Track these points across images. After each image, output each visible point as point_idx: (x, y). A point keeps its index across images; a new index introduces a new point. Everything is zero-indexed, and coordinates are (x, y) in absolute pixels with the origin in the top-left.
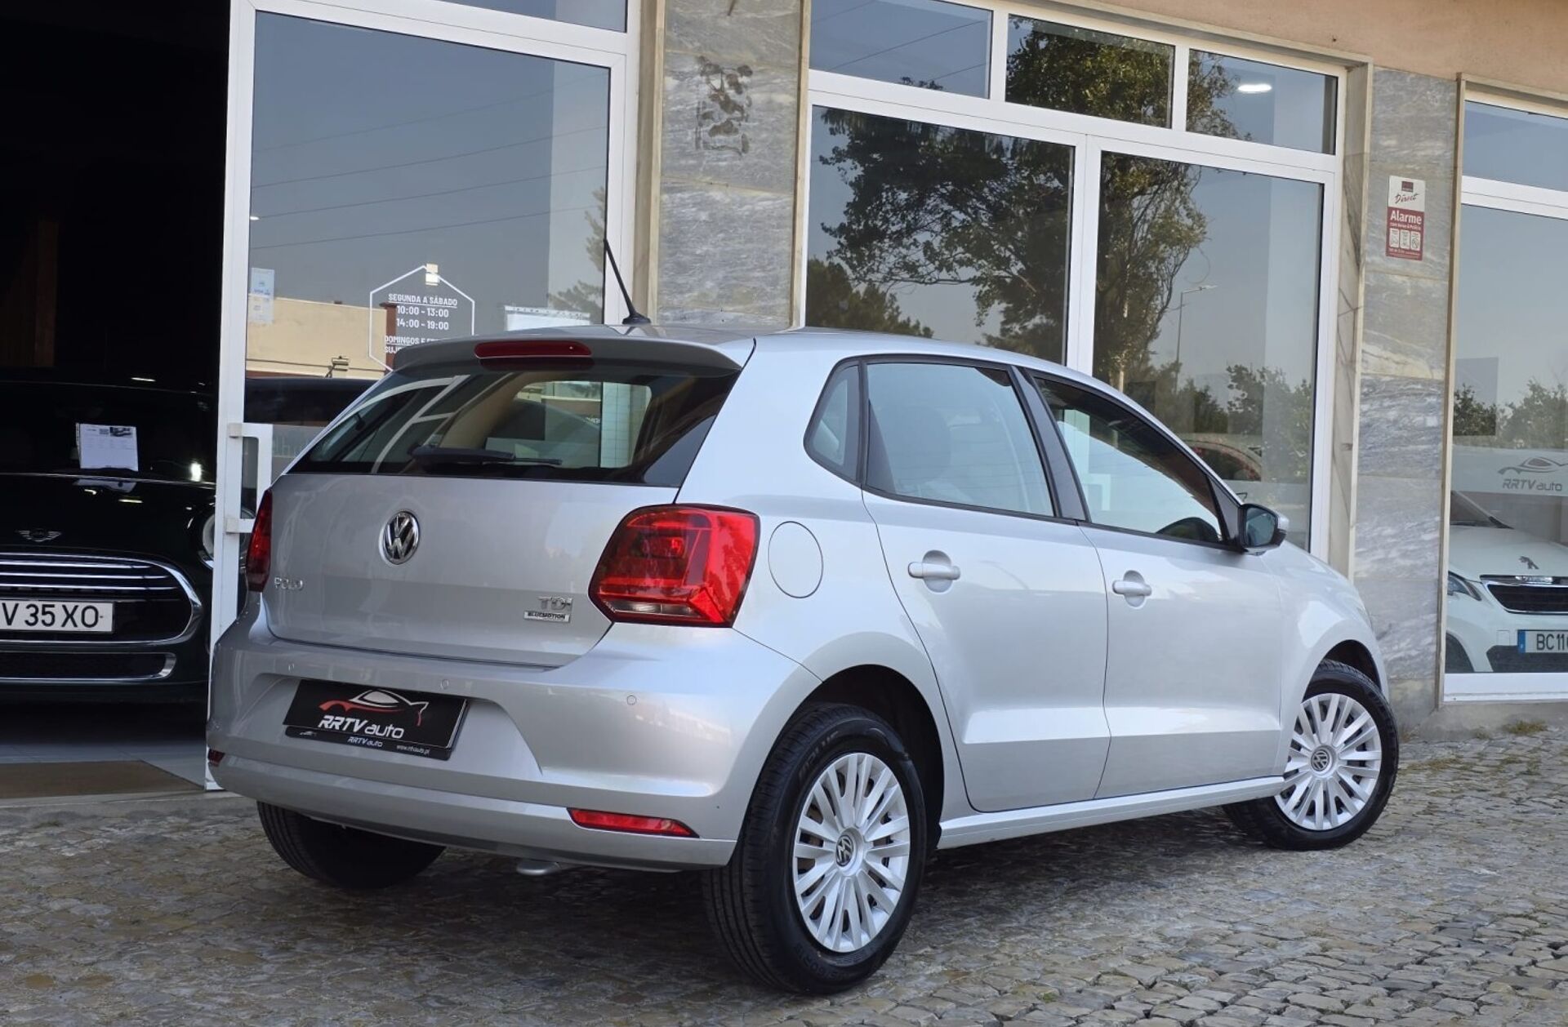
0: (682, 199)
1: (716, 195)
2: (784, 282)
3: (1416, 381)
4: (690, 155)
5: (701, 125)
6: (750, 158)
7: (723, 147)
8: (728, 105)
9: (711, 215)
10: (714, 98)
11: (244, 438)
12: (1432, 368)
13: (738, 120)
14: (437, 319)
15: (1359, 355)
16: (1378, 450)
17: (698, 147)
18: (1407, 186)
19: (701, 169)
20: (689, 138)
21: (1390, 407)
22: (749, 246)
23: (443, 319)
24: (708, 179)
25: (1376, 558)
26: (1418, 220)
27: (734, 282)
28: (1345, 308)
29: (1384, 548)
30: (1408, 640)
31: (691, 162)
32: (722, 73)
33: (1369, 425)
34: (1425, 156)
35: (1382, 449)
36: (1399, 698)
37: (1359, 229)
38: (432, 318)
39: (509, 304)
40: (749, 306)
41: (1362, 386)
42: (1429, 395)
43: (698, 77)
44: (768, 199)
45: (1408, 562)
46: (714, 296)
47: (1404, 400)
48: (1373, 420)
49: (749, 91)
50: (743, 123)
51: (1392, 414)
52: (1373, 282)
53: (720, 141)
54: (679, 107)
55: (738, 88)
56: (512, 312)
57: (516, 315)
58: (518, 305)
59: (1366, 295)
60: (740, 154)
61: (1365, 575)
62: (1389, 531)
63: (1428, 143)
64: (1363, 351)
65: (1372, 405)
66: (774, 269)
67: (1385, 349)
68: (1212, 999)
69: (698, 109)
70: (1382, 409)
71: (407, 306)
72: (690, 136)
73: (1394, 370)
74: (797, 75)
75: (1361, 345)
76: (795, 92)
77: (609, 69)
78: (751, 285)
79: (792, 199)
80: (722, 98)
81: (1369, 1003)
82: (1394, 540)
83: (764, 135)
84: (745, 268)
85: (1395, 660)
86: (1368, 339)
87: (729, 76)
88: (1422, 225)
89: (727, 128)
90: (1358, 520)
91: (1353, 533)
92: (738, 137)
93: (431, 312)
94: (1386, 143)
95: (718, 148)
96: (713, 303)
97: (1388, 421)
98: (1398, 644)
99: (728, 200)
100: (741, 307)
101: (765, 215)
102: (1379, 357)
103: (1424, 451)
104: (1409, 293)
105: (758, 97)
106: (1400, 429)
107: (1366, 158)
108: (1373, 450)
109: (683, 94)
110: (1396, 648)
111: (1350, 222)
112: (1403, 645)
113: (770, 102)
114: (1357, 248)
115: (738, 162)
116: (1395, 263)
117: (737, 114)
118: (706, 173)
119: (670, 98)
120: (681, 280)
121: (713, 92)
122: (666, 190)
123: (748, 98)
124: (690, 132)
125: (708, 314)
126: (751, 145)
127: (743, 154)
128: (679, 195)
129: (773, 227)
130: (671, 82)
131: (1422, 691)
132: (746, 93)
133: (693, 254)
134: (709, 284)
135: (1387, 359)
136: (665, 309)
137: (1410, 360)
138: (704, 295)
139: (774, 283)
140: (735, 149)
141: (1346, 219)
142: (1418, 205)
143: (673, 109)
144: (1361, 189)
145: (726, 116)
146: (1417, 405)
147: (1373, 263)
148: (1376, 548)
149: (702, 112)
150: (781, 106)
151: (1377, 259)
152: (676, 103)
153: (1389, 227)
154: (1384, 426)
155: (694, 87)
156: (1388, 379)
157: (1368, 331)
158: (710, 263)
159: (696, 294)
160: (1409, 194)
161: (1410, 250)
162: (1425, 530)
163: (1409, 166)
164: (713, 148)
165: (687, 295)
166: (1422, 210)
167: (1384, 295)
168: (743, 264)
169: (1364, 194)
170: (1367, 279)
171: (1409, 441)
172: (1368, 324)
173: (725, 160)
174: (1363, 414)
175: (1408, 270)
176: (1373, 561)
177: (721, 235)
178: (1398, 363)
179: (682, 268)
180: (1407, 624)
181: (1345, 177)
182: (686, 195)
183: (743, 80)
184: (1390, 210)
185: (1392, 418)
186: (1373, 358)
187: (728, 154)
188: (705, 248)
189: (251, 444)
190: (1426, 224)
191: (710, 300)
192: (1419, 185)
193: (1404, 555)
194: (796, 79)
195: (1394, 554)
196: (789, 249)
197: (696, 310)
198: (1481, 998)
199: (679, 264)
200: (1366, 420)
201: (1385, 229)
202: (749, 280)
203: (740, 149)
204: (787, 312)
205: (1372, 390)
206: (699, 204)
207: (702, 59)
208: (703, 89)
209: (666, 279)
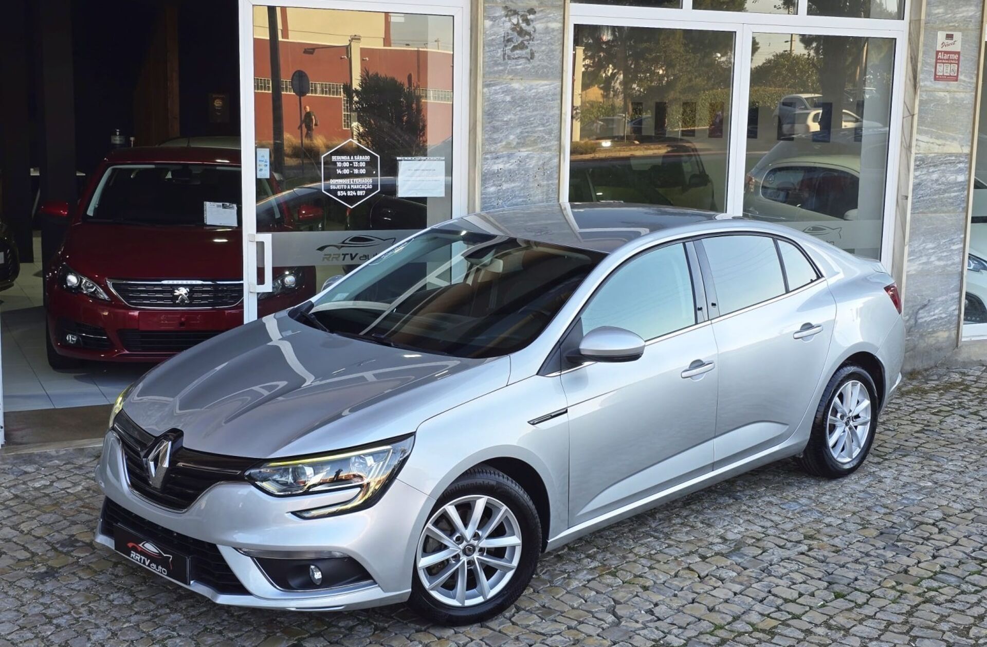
0: (495, 90)
1: (515, 85)
2: (556, 132)
3: (951, 155)
4: (500, 64)
5: (506, 46)
6: (535, 62)
7: (519, 57)
8: (521, 33)
9: (512, 98)
10: (513, 29)
11: (257, 242)
12: (962, 146)
13: (527, 40)
14: (359, 168)
15: (914, 143)
16: (925, 198)
17: (504, 59)
18: (950, 37)
19: (507, 72)
20: (499, 55)
21: (933, 172)
22: (535, 113)
23: (362, 168)
24: (510, 77)
25: (920, 262)
26: (956, 57)
27: (526, 134)
28: (907, 114)
29: (926, 255)
30: (940, 308)
31: (501, 68)
32: (518, 14)
33: (919, 184)
34: (963, 16)
35: (928, 197)
36: (934, 342)
37: (917, 66)
38: (356, 168)
39: (399, 156)
40: (535, 147)
41: (915, 161)
42: (960, 162)
43: (504, 18)
44: (546, 85)
45: (942, 263)
46: (515, 143)
47: (943, 167)
48: (922, 180)
49: (535, 23)
50: (531, 42)
51: (935, 176)
52: (925, 97)
53: (517, 54)
54: (493, 37)
55: (527, 22)
56: (401, 160)
57: (403, 162)
58: (404, 156)
59: (920, 106)
60: (529, 60)
61: (914, 273)
62: (930, 245)
63: (964, 9)
64: (917, 140)
65: (922, 172)
66: (550, 125)
67: (931, 137)
68: (730, 590)
69: (504, 37)
70: (929, 173)
71: (342, 162)
72: (500, 53)
73: (937, 149)
74: (562, 10)
75: (915, 136)
76: (562, 21)
77: (453, 16)
78: (536, 135)
79: (560, 83)
80: (518, 29)
81: (812, 595)
82: (933, 251)
83: (543, 48)
84: (532, 126)
85: (931, 320)
86: (920, 132)
87: (522, 16)
88: (958, 60)
89: (522, 46)
90: (910, 241)
91: (906, 249)
92: (528, 50)
93: (356, 164)
94: (936, 11)
95: (516, 58)
96: (514, 148)
97: (932, 180)
98: (934, 311)
99: (522, 88)
100: (530, 149)
101: (544, 94)
102: (927, 142)
103: (955, 196)
104: (948, 102)
105: (539, 26)
106: (939, 184)
107: (923, 23)
108: (922, 198)
109: (495, 29)
110: (932, 313)
111: (911, 61)
112: (937, 311)
113: (547, 28)
114: (915, 78)
115: (528, 65)
116: (940, 85)
117: (527, 37)
118: (509, 73)
119: (487, 32)
120: (495, 136)
121: (513, 26)
122: (486, 85)
123: (533, 27)
124: (499, 50)
125: (511, 154)
126: (535, 54)
127: (531, 61)
128: (493, 88)
129: (549, 100)
130: (488, 23)
131: (948, 337)
132: (532, 24)
133: (502, 121)
134: (512, 137)
135: (933, 143)
136: (486, 153)
137: (948, 143)
138: (509, 143)
139: (550, 133)
140: (526, 58)
141: (909, 59)
142: (957, 47)
143: (490, 38)
144: (918, 40)
145: (521, 39)
146: (952, 169)
147: (925, 86)
148: (921, 256)
149: (506, 39)
150: (553, 30)
151: (928, 83)
152: (491, 35)
153: (936, 63)
154: (929, 184)
155: (502, 25)
156: (933, 155)
157: (920, 127)
158: (512, 125)
159: (504, 143)
160: (950, 42)
161: (950, 76)
162: (954, 244)
163: (951, 24)
164: (513, 59)
165: (499, 145)
166: (959, 50)
167: (932, 105)
168: (532, 124)
169: (921, 44)
170: (921, 95)
171: (945, 191)
172: (921, 122)
173: (521, 65)
174: (916, 177)
175: (948, 88)
176: (920, 264)
177: (518, 109)
178: (939, 145)
179: (495, 129)
180: (940, 299)
181: (910, 34)
182: (498, 87)
183: (531, 17)
184: (938, 52)
185: (934, 179)
186: (924, 144)
187: (522, 61)
188: (509, 117)
189: (261, 246)
190: (962, 58)
191: (513, 146)
192: (958, 36)
193: (939, 259)
194: (562, 13)
195: (933, 258)
196: (558, 112)
197: (504, 153)
198: (874, 592)
199: (494, 127)
200: (917, 181)
201: (934, 65)
202: (535, 132)
203: (529, 58)
204: (558, 149)
205: (922, 163)
206: (506, 91)
207: (506, 8)
208: (506, 25)
209: (487, 136)
